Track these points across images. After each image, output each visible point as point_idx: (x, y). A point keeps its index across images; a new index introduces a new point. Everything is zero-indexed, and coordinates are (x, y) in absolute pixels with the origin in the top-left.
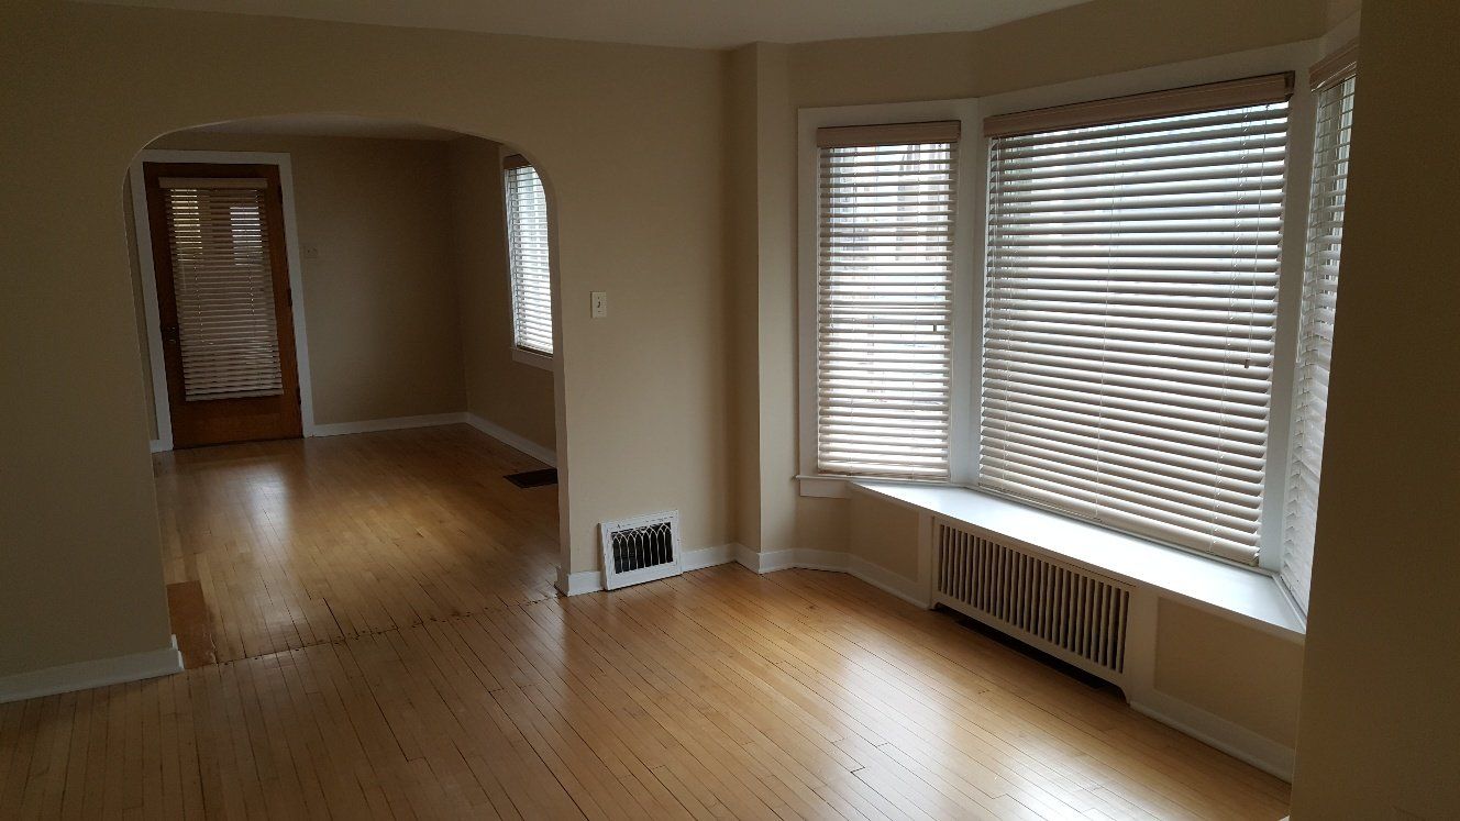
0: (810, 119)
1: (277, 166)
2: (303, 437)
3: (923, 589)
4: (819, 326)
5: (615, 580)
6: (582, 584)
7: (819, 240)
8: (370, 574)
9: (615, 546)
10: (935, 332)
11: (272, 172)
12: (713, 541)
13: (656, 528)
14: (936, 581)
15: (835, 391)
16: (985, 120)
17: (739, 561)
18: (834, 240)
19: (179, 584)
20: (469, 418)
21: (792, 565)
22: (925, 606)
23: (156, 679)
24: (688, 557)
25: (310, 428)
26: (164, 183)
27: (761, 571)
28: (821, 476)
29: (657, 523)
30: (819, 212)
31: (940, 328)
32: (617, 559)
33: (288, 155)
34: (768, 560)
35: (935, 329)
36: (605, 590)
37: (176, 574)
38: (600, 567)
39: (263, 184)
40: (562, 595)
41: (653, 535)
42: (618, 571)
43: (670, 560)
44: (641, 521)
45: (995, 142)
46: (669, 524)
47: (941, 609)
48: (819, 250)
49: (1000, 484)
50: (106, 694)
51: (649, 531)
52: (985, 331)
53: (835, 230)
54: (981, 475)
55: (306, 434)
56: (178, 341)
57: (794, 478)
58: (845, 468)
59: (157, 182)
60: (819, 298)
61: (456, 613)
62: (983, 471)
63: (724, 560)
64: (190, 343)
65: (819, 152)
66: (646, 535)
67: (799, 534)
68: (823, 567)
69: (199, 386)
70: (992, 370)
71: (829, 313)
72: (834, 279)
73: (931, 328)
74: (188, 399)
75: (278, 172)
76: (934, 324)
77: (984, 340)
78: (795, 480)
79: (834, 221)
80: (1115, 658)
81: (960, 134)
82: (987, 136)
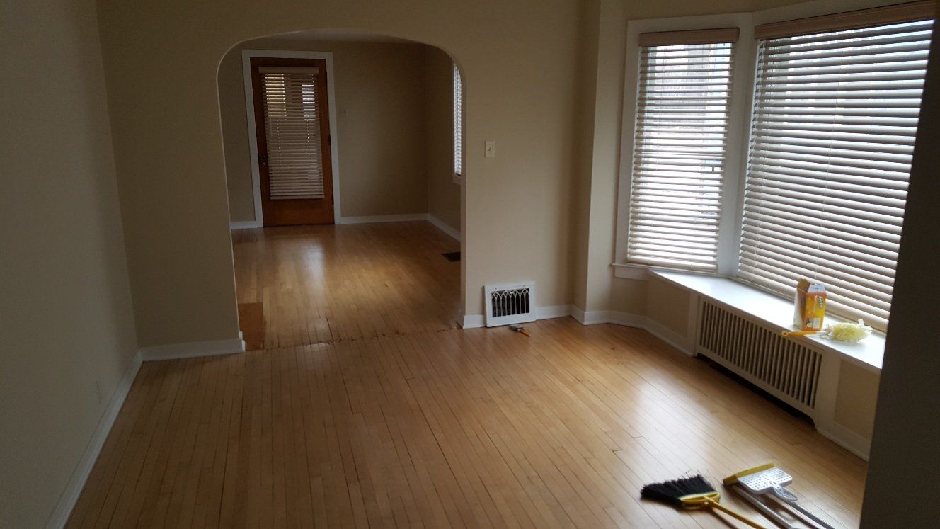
0: (635, 27)
1: (325, 60)
2: (334, 223)
3: (690, 344)
4: (634, 166)
5: (493, 321)
6: (471, 321)
7: (637, 109)
8: (354, 306)
9: (493, 300)
10: (713, 172)
11: (321, 64)
12: (557, 302)
13: (520, 291)
14: (699, 339)
15: (642, 209)
16: (755, 27)
17: (574, 316)
18: (647, 108)
19: (252, 304)
20: (429, 218)
21: (606, 321)
22: (690, 354)
23: (229, 355)
24: (539, 311)
25: (339, 219)
26: (261, 70)
27: (586, 323)
28: (629, 265)
29: (521, 288)
30: (638, 89)
31: (717, 169)
32: (494, 309)
33: (332, 53)
34: (590, 317)
35: (713, 169)
36: (486, 327)
37: (252, 299)
38: (483, 312)
39: (316, 71)
40: (460, 327)
41: (518, 295)
42: (494, 315)
43: (528, 311)
44: (510, 286)
45: (762, 43)
46: (528, 289)
47: (701, 357)
48: (637, 115)
49: (751, 277)
50: (201, 361)
51: (515, 292)
52: (748, 172)
53: (648, 102)
54: (739, 270)
55: (337, 222)
56: (267, 164)
57: (611, 266)
58: (646, 260)
59: (258, 69)
60: (635, 147)
61: (397, 333)
62: (740, 267)
63: (564, 315)
64: (274, 166)
65: (641, 49)
66: (513, 295)
67: (613, 301)
68: (627, 324)
69: (277, 192)
70: (752, 200)
71: (641, 157)
72: (645, 135)
73: (710, 169)
74: (272, 198)
75: (325, 64)
76: (713, 166)
77: (747, 179)
78: (612, 267)
79: (648, 95)
80: (810, 399)
81: (738, 37)
82: (756, 38)
